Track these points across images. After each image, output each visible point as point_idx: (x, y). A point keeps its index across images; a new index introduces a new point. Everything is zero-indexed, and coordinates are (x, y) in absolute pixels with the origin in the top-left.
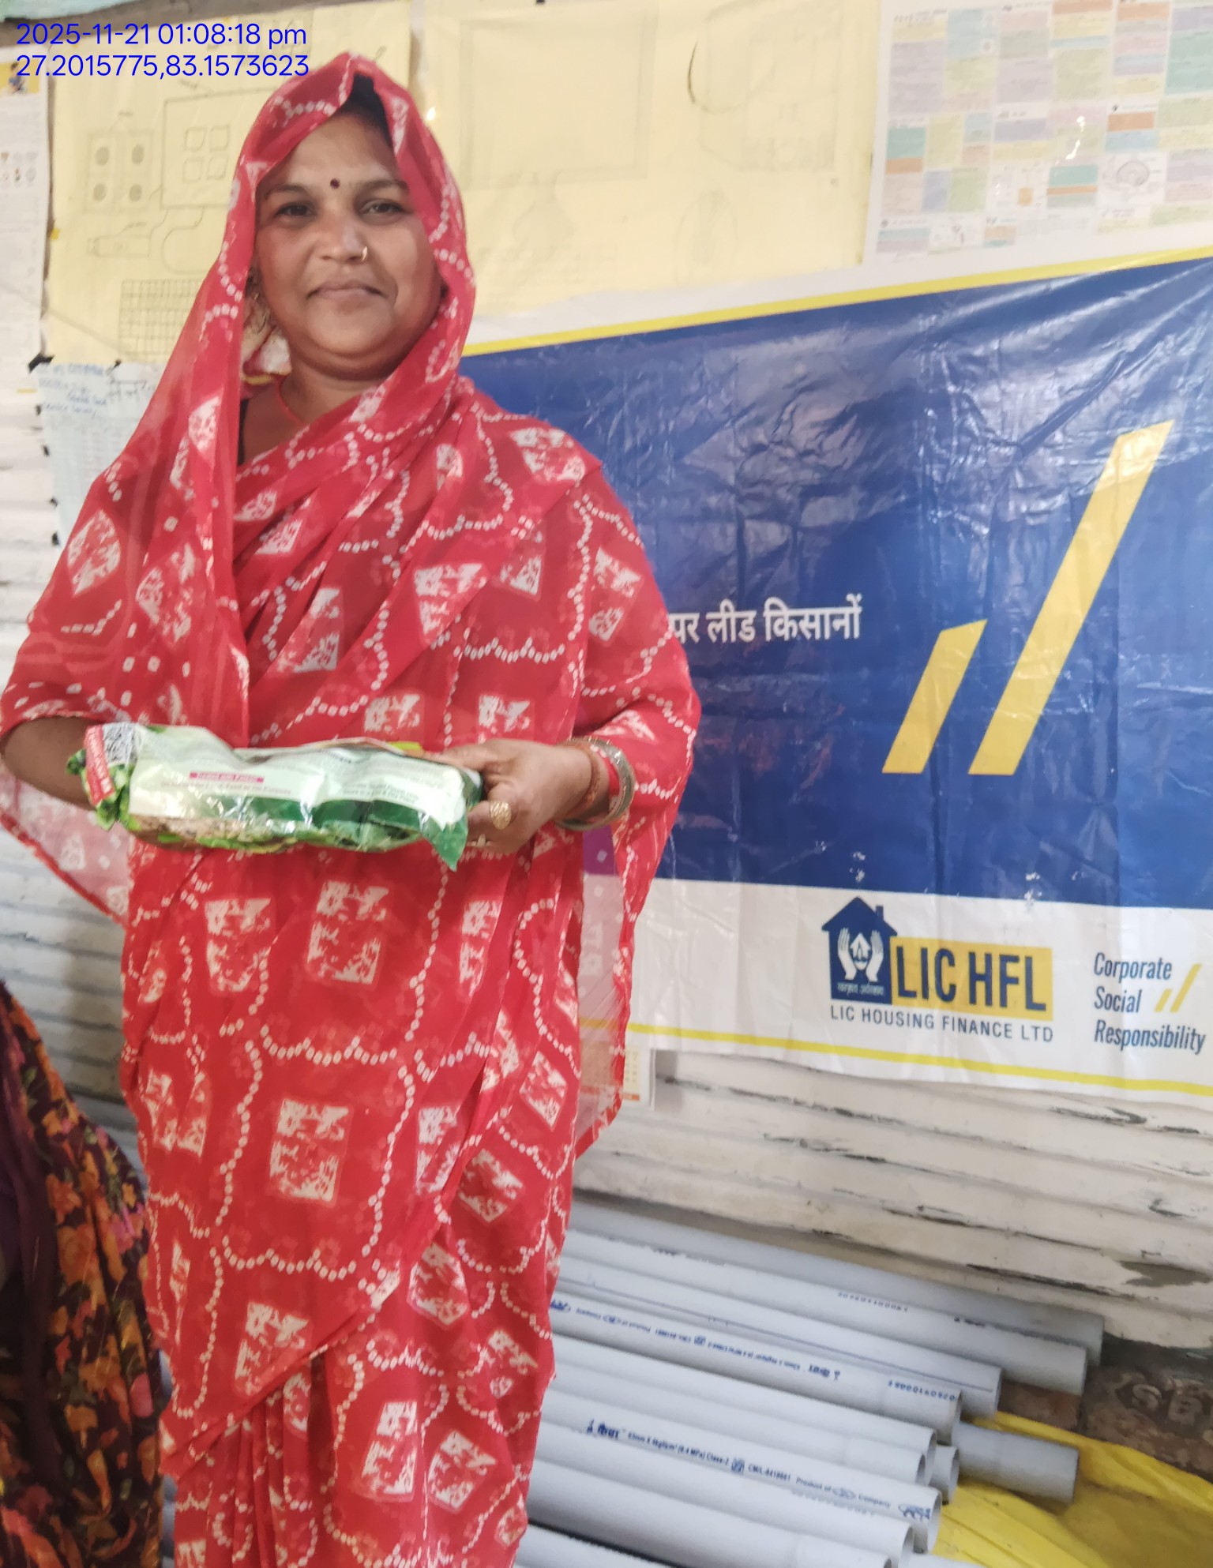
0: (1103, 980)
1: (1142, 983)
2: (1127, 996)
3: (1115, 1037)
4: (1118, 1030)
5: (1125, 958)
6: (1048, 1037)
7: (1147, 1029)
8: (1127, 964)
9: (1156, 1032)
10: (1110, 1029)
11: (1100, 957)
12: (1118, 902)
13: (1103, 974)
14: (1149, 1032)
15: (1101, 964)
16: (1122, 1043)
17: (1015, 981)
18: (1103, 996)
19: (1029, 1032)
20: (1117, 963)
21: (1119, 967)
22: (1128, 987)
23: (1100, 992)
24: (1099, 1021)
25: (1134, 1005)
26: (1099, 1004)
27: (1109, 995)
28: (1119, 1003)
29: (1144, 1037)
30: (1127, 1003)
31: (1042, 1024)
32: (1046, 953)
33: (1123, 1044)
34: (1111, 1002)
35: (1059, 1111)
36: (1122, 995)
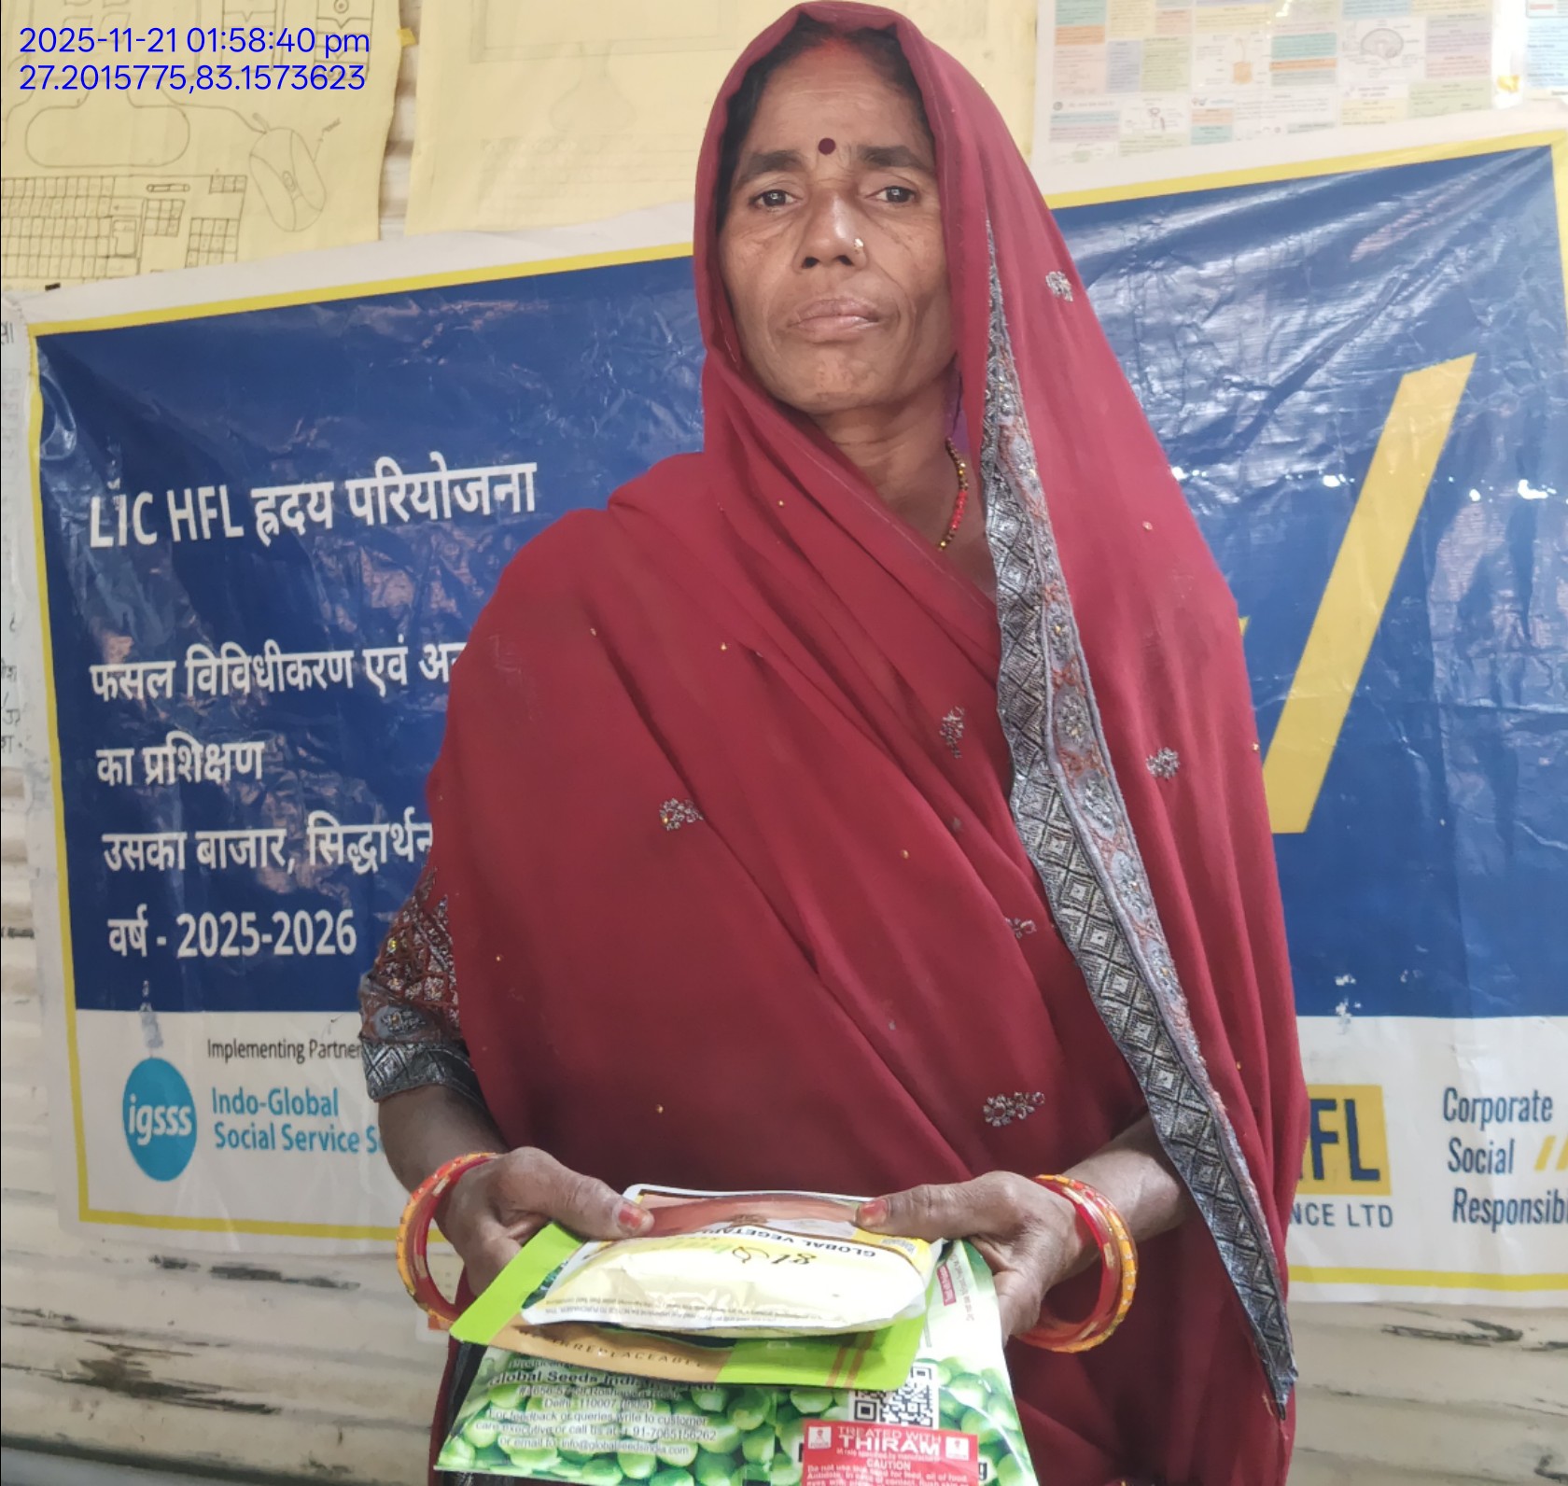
0: (1457, 1128)
1: (1514, 1128)
2: (1495, 1149)
3: (1482, 1213)
4: (1487, 1201)
5: (1485, 1094)
6: (1386, 1220)
7: (1526, 1197)
8: (1490, 1100)
9: (1540, 1201)
10: (1475, 1200)
11: (1451, 1094)
12: (1468, 1012)
13: (1457, 1120)
14: (1529, 1202)
15: (1453, 1104)
16: (1493, 1221)
17: (1332, 1137)
18: (1460, 1151)
19: (1359, 1215)
20: (1475, 1101)
21: (1479, 1106)
22: (1494, 1136)
23: (1455, 1145)
24: (1458, 1190)
25: (1505, 1162)
26: (1455, 1164)
27: (1469, 1150)
28: (1483, 1161)
29: (1525, 1210)
30: (1495, 1159)
31: (1376, 1200)
32: (1375, 1092)
33: (1496, 1223)
34: (1470, 1160)
35: (1396, 1331)
36: (1487, 1148)
